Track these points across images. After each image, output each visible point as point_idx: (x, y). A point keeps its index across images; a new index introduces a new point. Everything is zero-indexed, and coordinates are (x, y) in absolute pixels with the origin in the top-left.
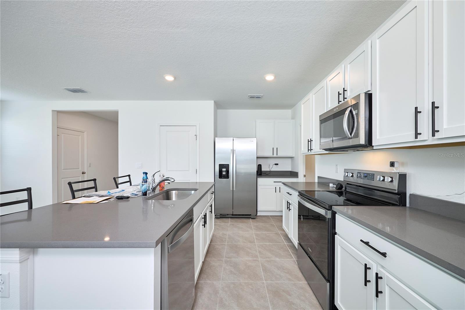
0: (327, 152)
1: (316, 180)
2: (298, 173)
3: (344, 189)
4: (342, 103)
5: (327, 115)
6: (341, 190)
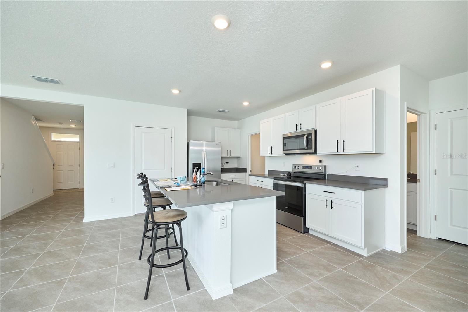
0: (286, 155)
1: (266, 172)
2: (246, 169)
3: (292, 175)
4: (299, 130)
5: (290, 135)
6: (290, 176)
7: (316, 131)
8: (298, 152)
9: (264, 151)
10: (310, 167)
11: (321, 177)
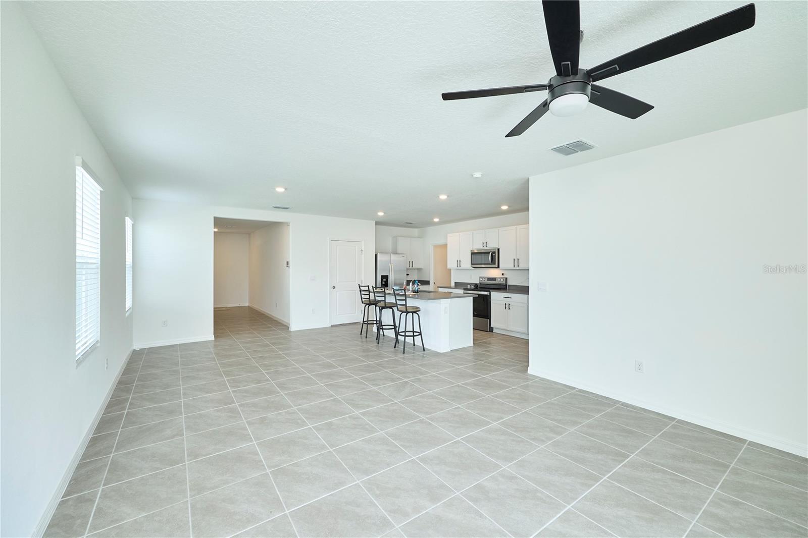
0: (473, 268)
1: (453, 285)
2: (429, 281)
3: (478, 287)
4: (485, 248)
5: (476, 252)
6: (476, 287)
7: (499, 249)
8: (483, 266)
9: (451, 264)
10: (494, 279)
11: (503, 287)
